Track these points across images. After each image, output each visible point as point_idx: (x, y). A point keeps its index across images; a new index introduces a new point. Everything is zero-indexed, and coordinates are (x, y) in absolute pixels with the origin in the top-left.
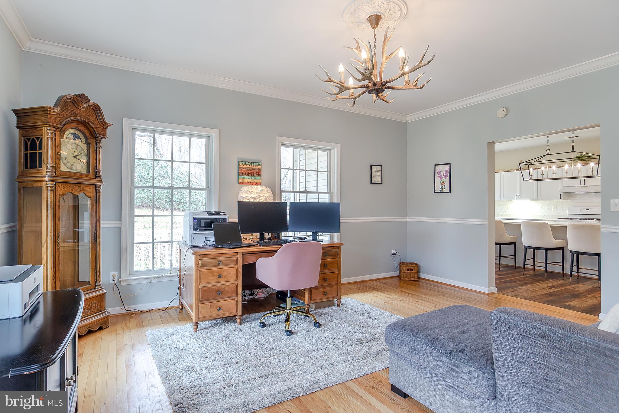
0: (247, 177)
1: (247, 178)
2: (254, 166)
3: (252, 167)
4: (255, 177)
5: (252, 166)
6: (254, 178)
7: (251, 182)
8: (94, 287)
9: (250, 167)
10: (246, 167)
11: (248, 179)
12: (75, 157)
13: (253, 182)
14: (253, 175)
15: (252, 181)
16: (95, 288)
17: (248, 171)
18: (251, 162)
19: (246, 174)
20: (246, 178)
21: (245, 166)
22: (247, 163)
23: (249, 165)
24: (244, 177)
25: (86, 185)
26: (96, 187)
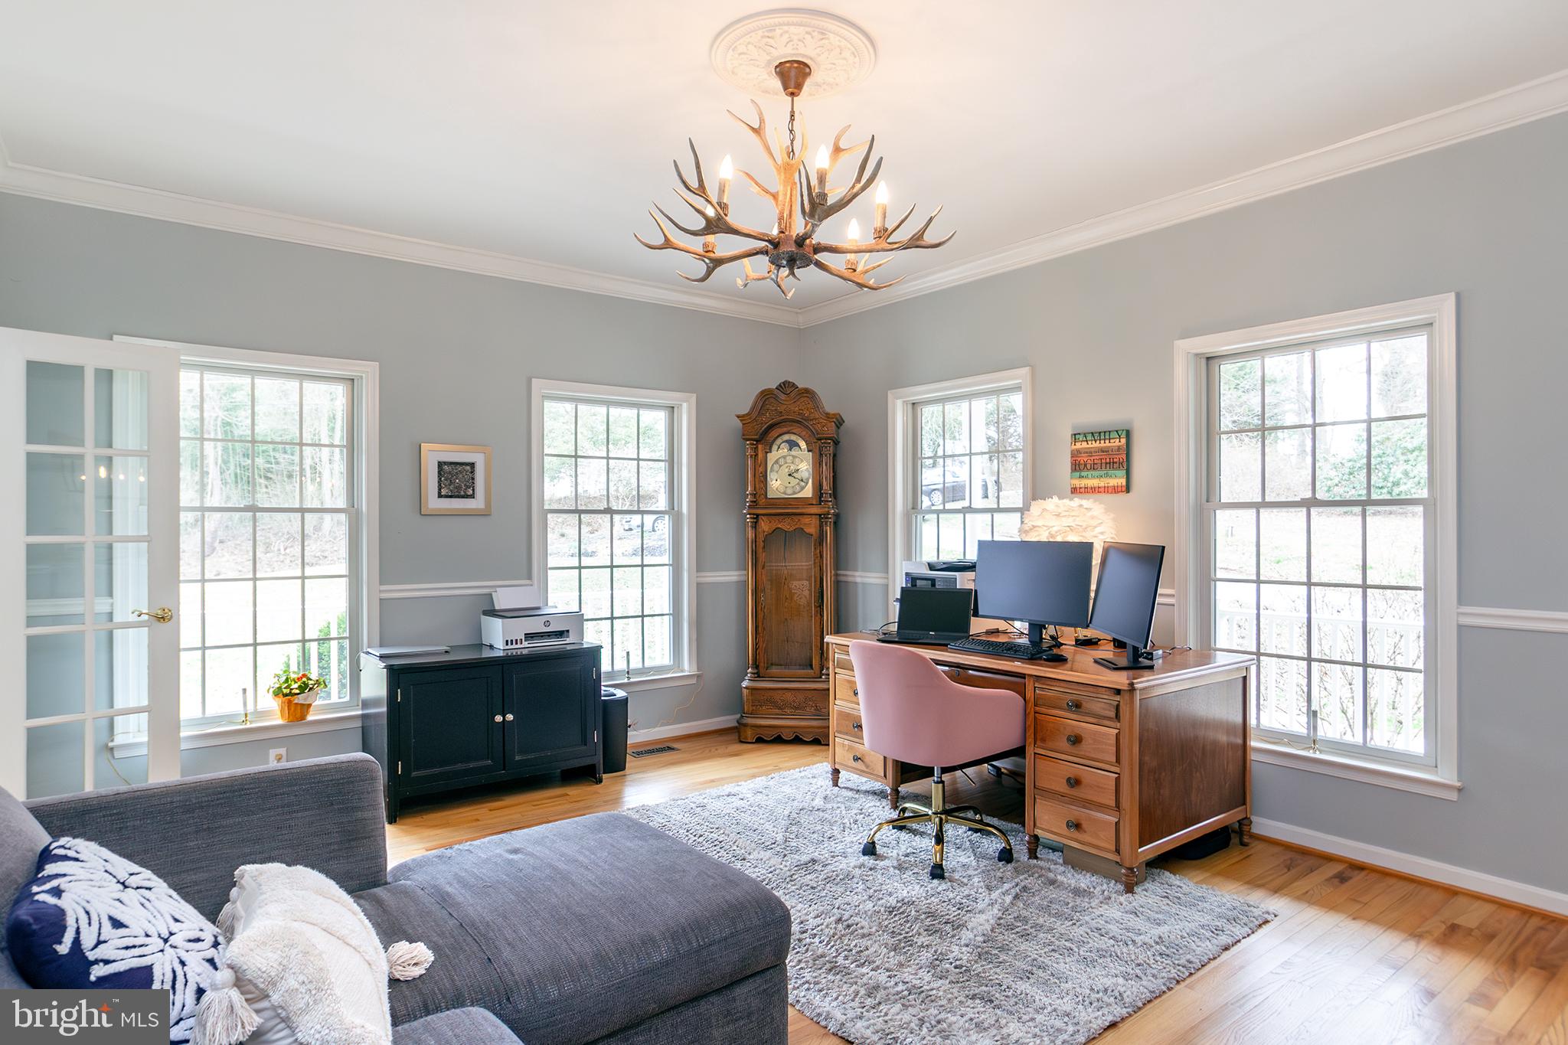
0: (1090, 473)
1: (1090, 476)
2: (1107, 441)
3: (1103, 444)
4: (1111, 472)
5: (1102, 442)
6: (1107, 476)
7: (1100, 485)
8: (819, 676)
9: (1096, 445)
10: (1088, 446)
11: (1093, 477)
12: (790, 475)
13: (1106, 485)
14: (1104, 465)
15: (1102, 484)
16: (821, 677)
17: (1092, 458)
18: (1100, 433)
19: (1088, 466)
20: (1087, 477)
21: (1084, 445)
22: (1089, 437)
23: (1094, 442)
24: (1083, 474)
25: (805, 516)
26: (821, 518)
